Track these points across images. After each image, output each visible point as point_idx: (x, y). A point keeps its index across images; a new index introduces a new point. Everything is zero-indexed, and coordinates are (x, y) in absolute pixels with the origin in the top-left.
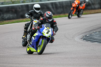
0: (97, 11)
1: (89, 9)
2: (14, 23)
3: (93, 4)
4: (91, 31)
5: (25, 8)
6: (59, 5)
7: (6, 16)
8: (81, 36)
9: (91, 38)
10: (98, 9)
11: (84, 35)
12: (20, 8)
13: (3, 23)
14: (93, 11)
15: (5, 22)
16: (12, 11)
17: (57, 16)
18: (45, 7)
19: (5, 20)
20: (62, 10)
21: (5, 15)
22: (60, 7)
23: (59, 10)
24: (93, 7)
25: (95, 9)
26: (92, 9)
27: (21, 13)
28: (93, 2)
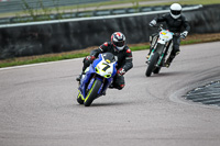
1: (200, 33)
2: (37, 62)
3: (209, 21)
5: (60, 31)
6: (134, 24)
7: (20, 47)
8: (183, 90)
11: (189, 88)
12: (49, 30)
13: (13, 62)
14: (209, 37)
15: (17, 60)
16: (33, 37)
18: (105, 28)
19: (18, 56)
20: (141, 34)
21: (17, 46)
22: (137, 28)
24: (208, 27)
25: (213, 32)
26: (206, 32)
27: (52, 42)
28: (209, 17)
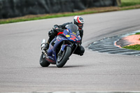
0: (107, 9)
1: (97, 7)
4: (99, 36)
9: (99, 47)
10: (109, 6)
11: (90, 42)
14: (102, 9)
17: (53, 15)
18: (36, 3)
20: (59, 7)
22: (57, 3)
23: (56, 8)
24: (102, 3)
25: (105, 6)
26: (101, 6)
